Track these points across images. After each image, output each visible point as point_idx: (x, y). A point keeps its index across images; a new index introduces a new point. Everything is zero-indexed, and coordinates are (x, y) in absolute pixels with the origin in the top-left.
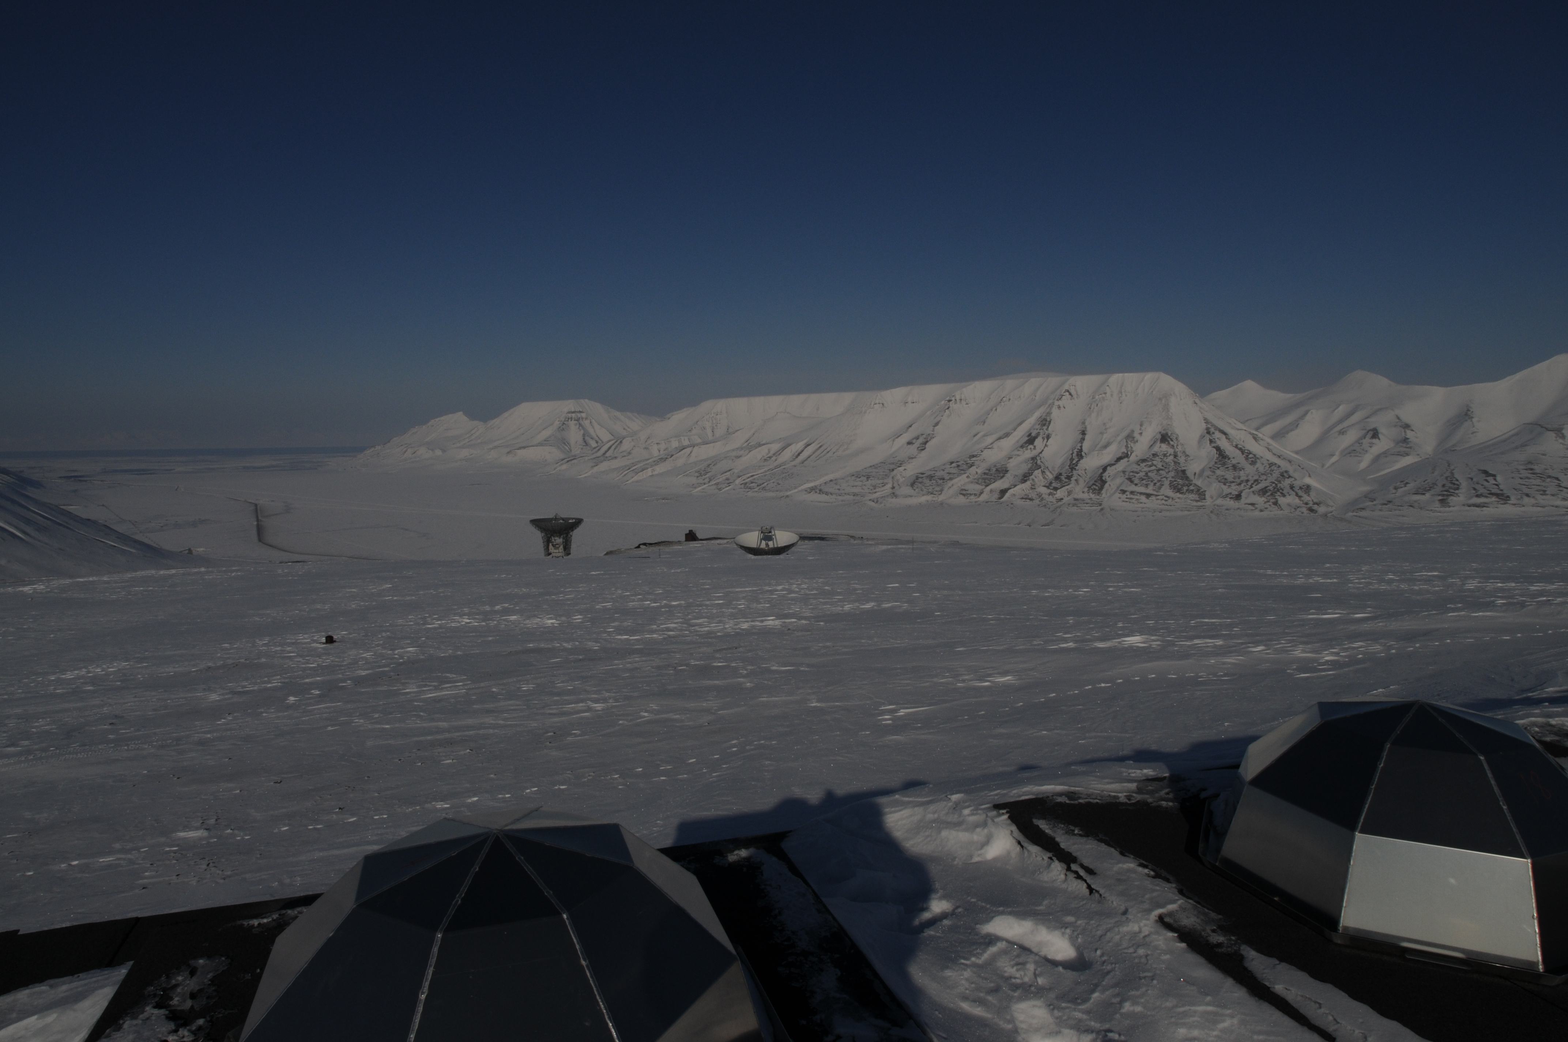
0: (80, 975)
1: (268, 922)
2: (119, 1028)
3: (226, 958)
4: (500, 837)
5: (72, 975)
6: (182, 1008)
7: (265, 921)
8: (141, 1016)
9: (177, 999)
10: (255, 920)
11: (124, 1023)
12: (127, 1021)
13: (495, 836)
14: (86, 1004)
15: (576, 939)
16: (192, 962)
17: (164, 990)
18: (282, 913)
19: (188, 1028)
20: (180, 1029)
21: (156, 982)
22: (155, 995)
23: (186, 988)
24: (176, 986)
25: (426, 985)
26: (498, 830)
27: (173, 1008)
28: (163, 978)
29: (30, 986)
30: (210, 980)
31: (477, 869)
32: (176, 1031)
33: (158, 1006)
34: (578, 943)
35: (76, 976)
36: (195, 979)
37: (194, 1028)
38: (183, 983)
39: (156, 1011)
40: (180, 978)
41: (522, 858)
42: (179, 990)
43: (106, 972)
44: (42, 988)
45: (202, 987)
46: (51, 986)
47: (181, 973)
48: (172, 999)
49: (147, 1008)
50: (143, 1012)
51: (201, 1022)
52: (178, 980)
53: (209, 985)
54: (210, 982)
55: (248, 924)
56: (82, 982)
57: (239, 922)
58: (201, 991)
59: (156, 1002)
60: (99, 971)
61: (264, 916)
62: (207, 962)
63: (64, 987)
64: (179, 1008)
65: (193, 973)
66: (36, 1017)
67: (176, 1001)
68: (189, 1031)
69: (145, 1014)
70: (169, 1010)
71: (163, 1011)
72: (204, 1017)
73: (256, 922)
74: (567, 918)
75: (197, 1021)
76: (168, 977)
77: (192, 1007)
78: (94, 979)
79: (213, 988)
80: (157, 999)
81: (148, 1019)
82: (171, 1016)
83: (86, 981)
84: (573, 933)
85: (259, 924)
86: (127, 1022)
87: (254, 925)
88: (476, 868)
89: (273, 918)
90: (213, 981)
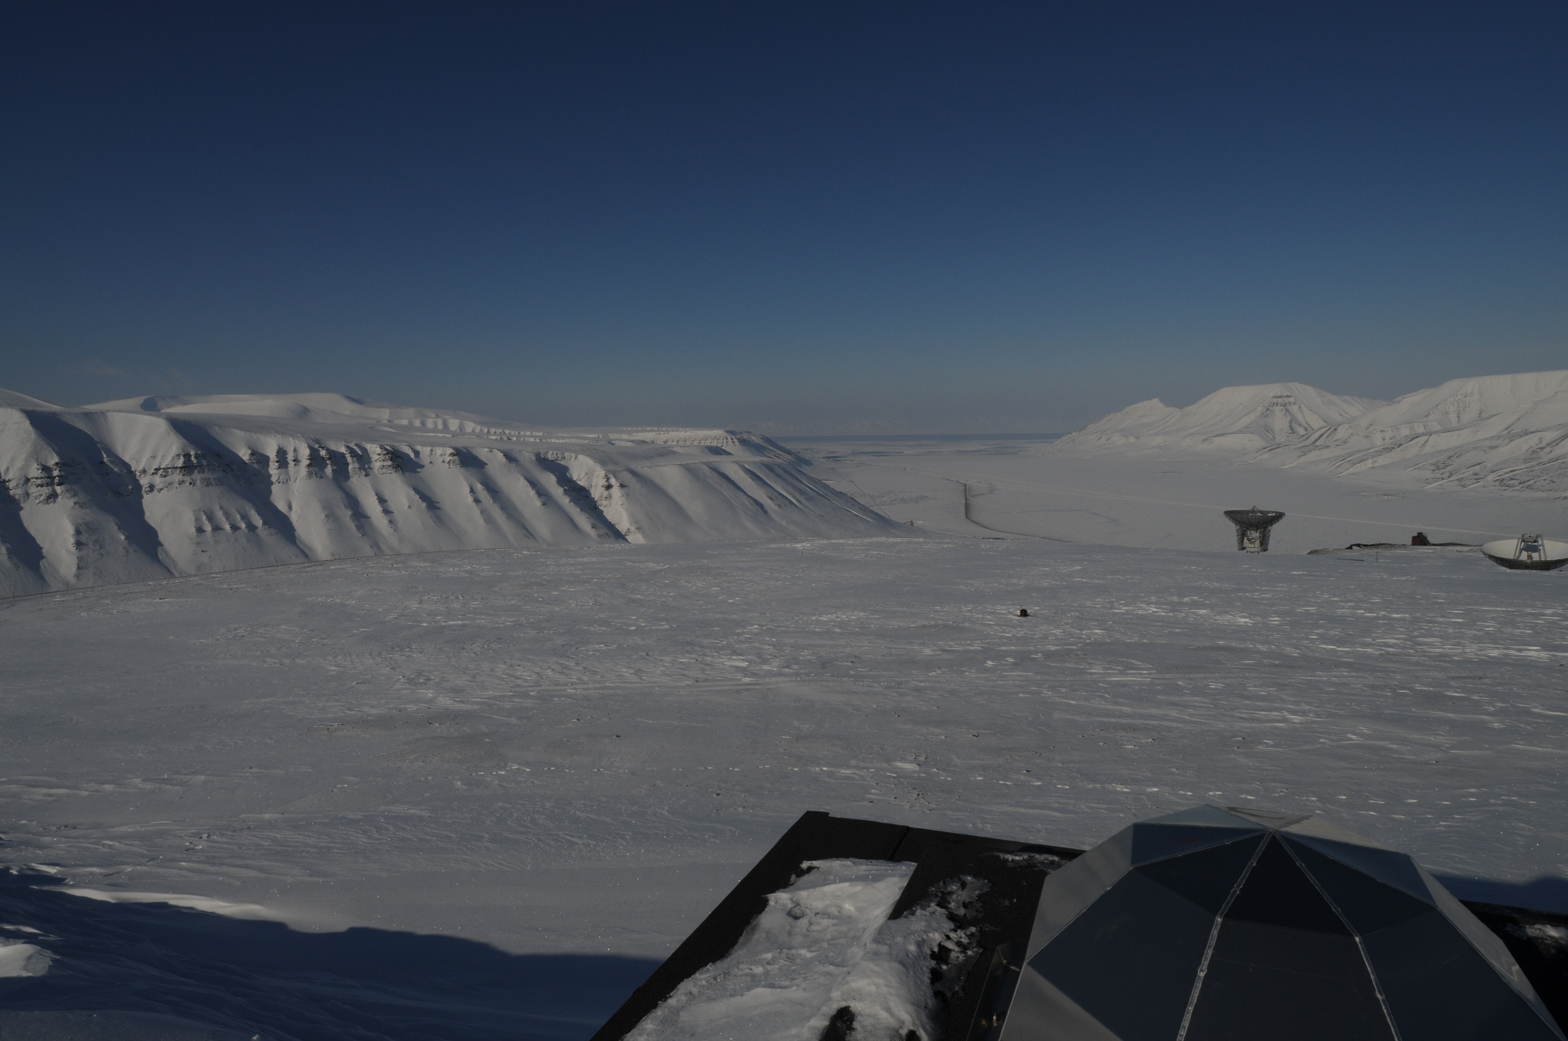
0: (873, 861)
1: (1019, 860)
2: (913, 914)
3: (988, 882)
4: (1277, 837)
5: (867, 859)
6: (958, 913)
7: (1017, 858)
8: (928, 909)
9: (953, 904)
10: (1009, 856)
11: (917, 910)
12: (918, 909)
13: (1272, 835)
14: (881, 885)
15: (1371, 968)
16: (962, 877)
17: (943, 893)
18: (1031, 855)
19: (964, 931)
20: (958, 930)
21: (936, 885)
22: (936, 896)
23: (959, 897)
24: (951, 893)
25: (1205, 964)
26: (1274, 829)
27: (951, 911)
28: (941, 883)
29: (840, 859)
30: (977, 896)
31: (1255, 864)
32: (955, 930)
33: (939, 905)
34: (1373, 973)
35: (870, 861)
36: (965, 891)
37: (968, 933)
38: (957, 892)
39: (938, 909)
40: (954, 887)
41: (1304, 865)
42: (954, 897)
43: (891, 865)
44: (848, 862)
45: (971, 900)
46: (854, 863)
47: (955, 884)
48: (950, 903)
49: (932, 904)
50: (929, 906)
51: (973, 929)
52: (953, 889)
53: (976, 900)
54: (977, 898)
55: (1004, 857)
56: (875, 867)
57: (997, 854)
58: (970, 903)
59: (938, 901)
60: (885, 862)
61: (1016, 853)
62: (974, 880)
63: (863, 867)
64: (955, 912)
65: (963, 886)
66: (847, 884)
67: (952, 905)
68: (965, 934)
69: (931, 908)
70: (949, 912)
71: (943, 911)
72: (975, 927)
73: (1010, 857)
74: (1360, 943)
75: (970, 928)
76: (944, 883)
77: (965, 914)
78: (884, 868)
79: (980, 904)
80: (938, 899)
81: (933, 913)
82: (950, 916)
83: (879, 867)
84: (1367, 960)
85: (1013, 860)
86: (918, 911)
87: (1008, 859)
88: (1253, 863)
89: (1023, 858)
90: (980, 897)
